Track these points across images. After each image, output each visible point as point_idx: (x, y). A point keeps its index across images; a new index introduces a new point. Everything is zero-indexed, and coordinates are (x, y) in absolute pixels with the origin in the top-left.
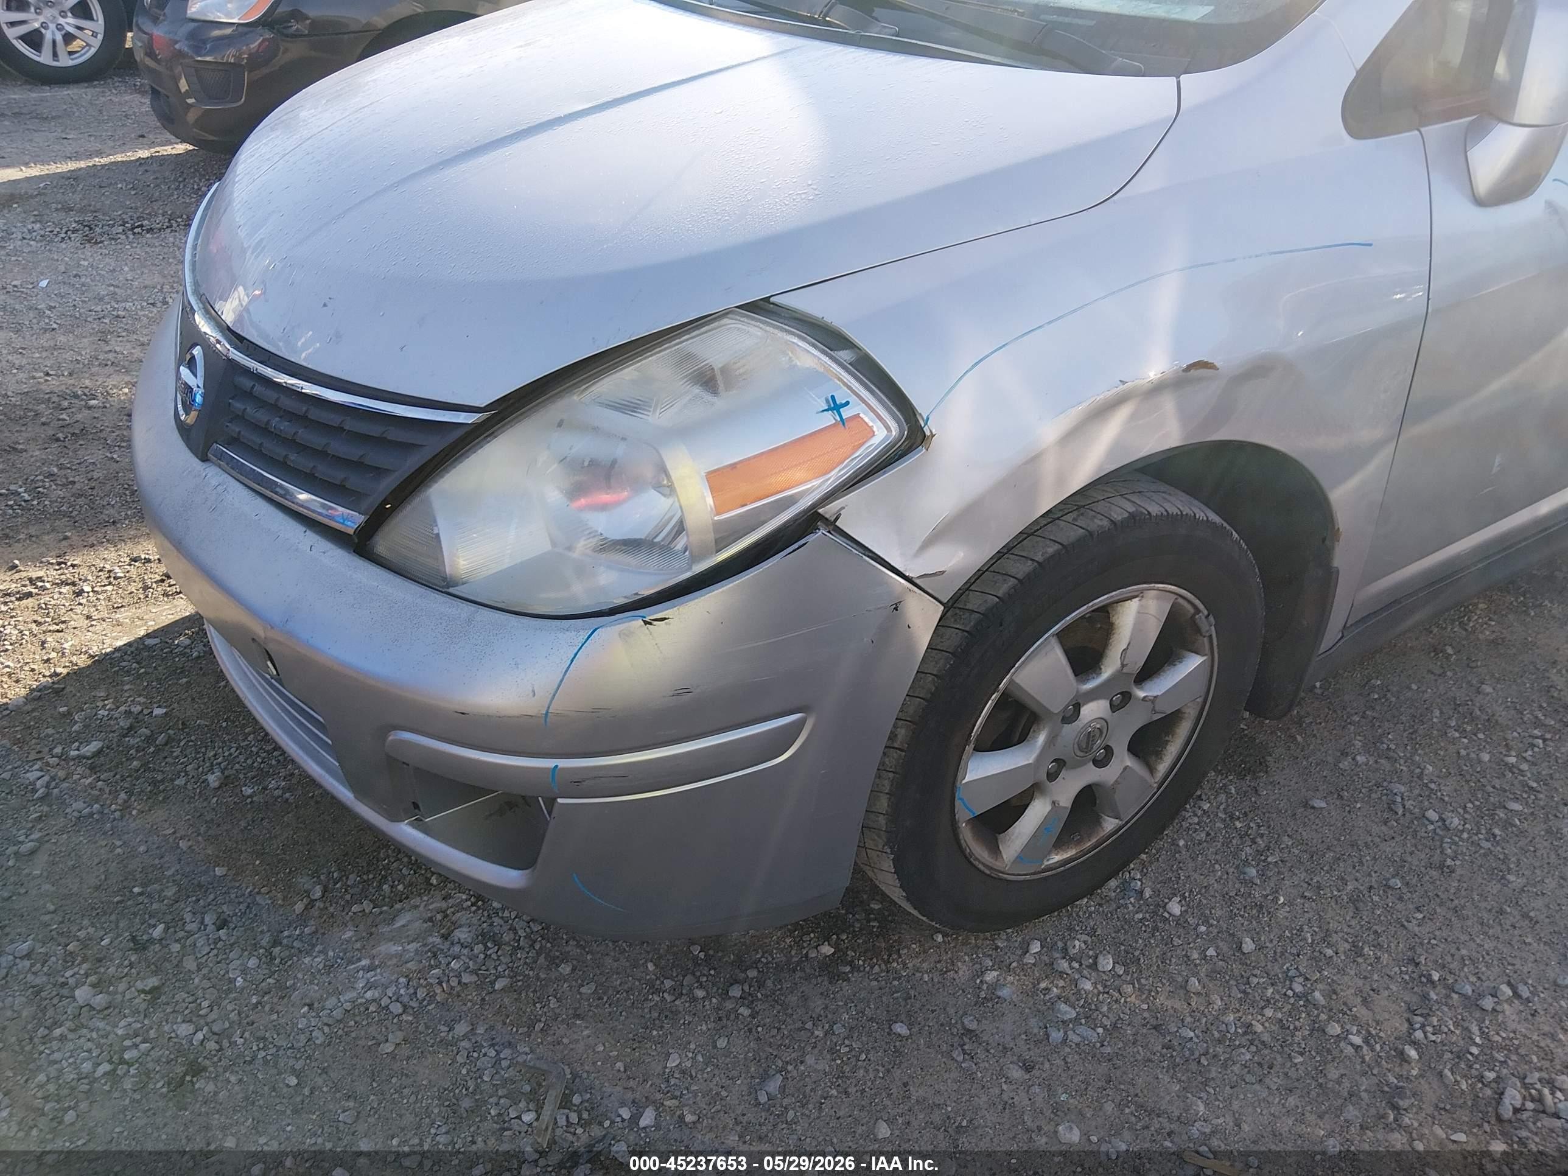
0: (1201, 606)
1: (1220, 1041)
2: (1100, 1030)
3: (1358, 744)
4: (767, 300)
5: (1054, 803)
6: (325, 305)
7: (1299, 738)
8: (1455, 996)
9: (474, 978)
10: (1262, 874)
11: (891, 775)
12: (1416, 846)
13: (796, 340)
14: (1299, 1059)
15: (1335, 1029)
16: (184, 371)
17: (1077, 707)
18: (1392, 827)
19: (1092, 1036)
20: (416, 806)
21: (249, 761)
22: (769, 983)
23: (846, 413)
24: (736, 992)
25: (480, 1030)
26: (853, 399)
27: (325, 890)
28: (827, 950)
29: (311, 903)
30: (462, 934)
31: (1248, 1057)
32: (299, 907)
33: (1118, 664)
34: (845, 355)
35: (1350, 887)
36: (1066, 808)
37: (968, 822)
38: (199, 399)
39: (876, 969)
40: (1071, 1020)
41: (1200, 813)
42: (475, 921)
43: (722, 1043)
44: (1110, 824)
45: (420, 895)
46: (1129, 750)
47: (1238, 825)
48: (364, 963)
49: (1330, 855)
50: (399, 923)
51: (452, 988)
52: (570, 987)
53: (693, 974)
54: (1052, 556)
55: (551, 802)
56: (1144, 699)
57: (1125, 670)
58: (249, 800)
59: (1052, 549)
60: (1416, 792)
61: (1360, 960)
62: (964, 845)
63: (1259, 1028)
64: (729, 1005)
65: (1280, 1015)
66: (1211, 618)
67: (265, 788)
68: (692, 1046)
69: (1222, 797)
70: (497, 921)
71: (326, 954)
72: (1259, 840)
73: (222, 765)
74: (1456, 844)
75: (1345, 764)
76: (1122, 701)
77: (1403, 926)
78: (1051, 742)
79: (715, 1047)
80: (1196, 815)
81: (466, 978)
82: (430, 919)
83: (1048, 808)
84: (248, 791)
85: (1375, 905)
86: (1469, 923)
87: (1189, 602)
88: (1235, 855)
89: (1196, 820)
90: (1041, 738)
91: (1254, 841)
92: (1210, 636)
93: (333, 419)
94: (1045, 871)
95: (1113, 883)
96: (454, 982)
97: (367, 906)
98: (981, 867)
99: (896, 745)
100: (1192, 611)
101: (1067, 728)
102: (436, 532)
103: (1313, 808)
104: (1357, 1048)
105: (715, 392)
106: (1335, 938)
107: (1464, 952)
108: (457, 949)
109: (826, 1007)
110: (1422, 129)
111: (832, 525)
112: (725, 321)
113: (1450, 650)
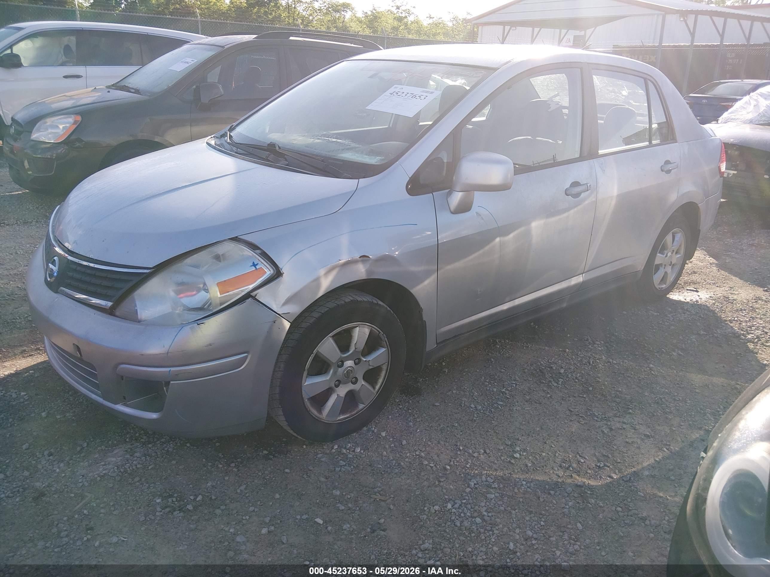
0: (381, 331)
1: (389, 468)
2: (352, 467)
3: (455, 388)
4: (236, 237)
5: (338, 395)
6: (103, 241)
7: (436, 386)
8: (466, 453)
9: (141, 466)
10: (414, 424)
11: (279, 380)
12: (465, 415)
13: (243, 247)
14: (413, 471)
15: (426, 463)
16: (51, 266)
17: (343, 362)
18: (459, 410)
19: (349, 469)
20: (124, 398)
21: (58, 408)
22: (245, 462)
23: (257, 267)
24: (233, 465)
25: (143, 480)
26: (260, 263)
27: (88, 444)
28: (265, 452)
29: (83, 448)
30: (137, 454)
31: (397, 471)
32: (79, 449)
33: (354, 348)
34: (258, 251)
35: (442, 426)
36: (342, 397)
37: (308, 399)
38: (55, 274)
39: (282, 456)
40: (343, 465)
41: (398, 408)
42: (142, 450)
43: (227, 478)
44: (361, 406)
45: (122, 444)
46: (363, 379)
47: (410, 411)
48: (102, 463)
49: (437, 418)
50: (115, 452)
51: (134, 469)
52: (175, 467)
53: (219, 461)
54: (327, 311)
55: (168, 383)
56: (365, 361)
57: (357, 350)
58: (59, 420)
59: (326, 309)
60: (470, 400)
61: (439, 445)
62: (307, 407)
63: (402, 464)
64: (230, 468)
65: (410, 460)
66: (384, 335)
67: (65, 416)
68: (217, 480)
69: (407, 404)
70: (150, 450)
71: (89, 462)
72: (416, 415)
73: (49, 410)
74: (478, 413)
75: (449, 393)
76: (358, 362)
77: (455, 436)
78: (335, 373)
79: (224, 479)
80: (397, 409)
81: (139, 466)
82: (126, 451)
83: (336, 396)
84: (58, 417)
85: (448, 431)
86: (477, 434)
87: (376, 329)
88: (407, 420)
89: (397, 411)
90: (331, 372)
91: (414, 416)
92: (386, 341)
93: (104, 275)
94: (338, 421)
95: (365, 428)
96: (134, 467)
97: (103, 447)
98: (314, 416)
99: (281, 370)
100: (378, 333)
101: (340, 369)
102: (136, 308)
103: (435, 406)
104: (432, 467)
105: (220, 261)
106: (433, 440)
107: (473, 442)
108: (135, 458)
109: (263, 467)
110: (433, 193)
111: (254, 298)
112: (224, 242)
113: (492, 360)
